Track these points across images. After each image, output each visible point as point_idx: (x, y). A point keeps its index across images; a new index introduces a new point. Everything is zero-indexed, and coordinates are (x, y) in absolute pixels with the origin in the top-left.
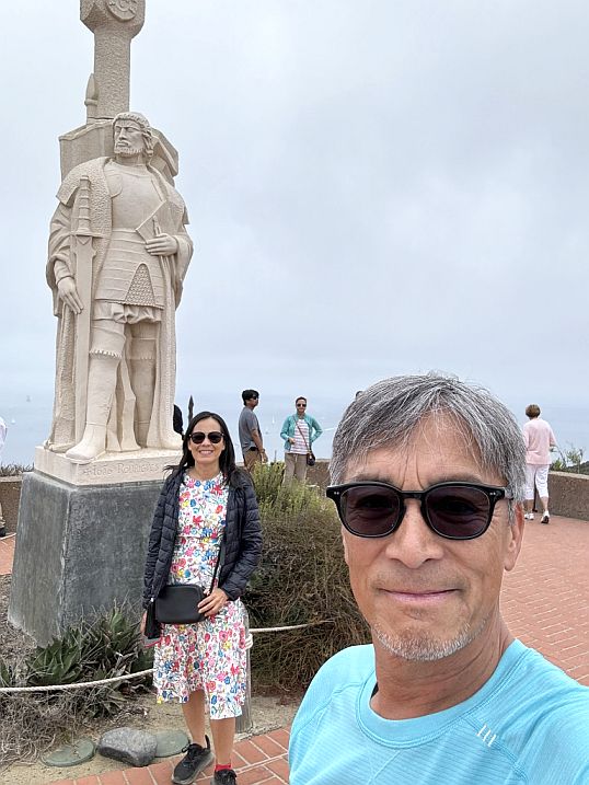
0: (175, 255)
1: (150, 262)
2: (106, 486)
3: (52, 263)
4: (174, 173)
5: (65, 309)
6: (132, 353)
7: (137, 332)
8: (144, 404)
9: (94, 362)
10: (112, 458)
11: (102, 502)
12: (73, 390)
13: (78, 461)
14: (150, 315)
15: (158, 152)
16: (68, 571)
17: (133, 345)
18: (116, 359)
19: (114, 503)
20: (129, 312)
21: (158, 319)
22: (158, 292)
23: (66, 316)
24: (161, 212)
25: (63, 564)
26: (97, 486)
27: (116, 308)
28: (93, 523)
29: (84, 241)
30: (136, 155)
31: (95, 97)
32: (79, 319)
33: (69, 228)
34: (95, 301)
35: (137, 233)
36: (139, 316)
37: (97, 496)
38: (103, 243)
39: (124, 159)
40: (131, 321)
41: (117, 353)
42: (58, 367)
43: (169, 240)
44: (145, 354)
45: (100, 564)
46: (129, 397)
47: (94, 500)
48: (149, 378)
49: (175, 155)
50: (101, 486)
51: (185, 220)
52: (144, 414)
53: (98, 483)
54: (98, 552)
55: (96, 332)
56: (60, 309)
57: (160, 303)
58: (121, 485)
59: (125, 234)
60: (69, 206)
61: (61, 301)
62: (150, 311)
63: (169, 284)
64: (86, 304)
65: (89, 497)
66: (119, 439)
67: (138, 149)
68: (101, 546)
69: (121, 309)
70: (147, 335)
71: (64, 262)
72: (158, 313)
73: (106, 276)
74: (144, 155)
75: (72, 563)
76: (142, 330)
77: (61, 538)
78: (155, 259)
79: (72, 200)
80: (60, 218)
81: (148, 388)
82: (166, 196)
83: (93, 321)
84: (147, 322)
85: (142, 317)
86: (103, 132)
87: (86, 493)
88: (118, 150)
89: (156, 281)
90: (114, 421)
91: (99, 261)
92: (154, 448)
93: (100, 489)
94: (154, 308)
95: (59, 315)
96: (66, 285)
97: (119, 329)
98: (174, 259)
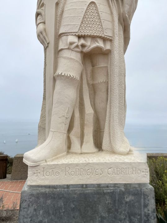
2: (54, 187)
11: (49, 202)
17: (93, 72)
21: (108, 48)
22: (107, 25)
26: (46, 187)
27: (72, 39)
32: (47, 51)
34: (59, 37)
36: (91, 45)
37: (46, 196)
40: (86, 50)
44: (101, 79)
47: (42, 200)
50: (49, 187)
55: (59, 60)
58: (68, 186)
62: (100, 41)
63: (116, 19)
64: (51, 40)
69: (75, 39)
70: (101, 63)
72: (108, 43)
76: (98, 59)
83: (58, 52)
84: (99, 51)
85: (94, 46)
87: (35, 192)
89: (105, 16)
90: (77, 129)
93: (48, 190)
94: (103, 38)
97: (76, 56)
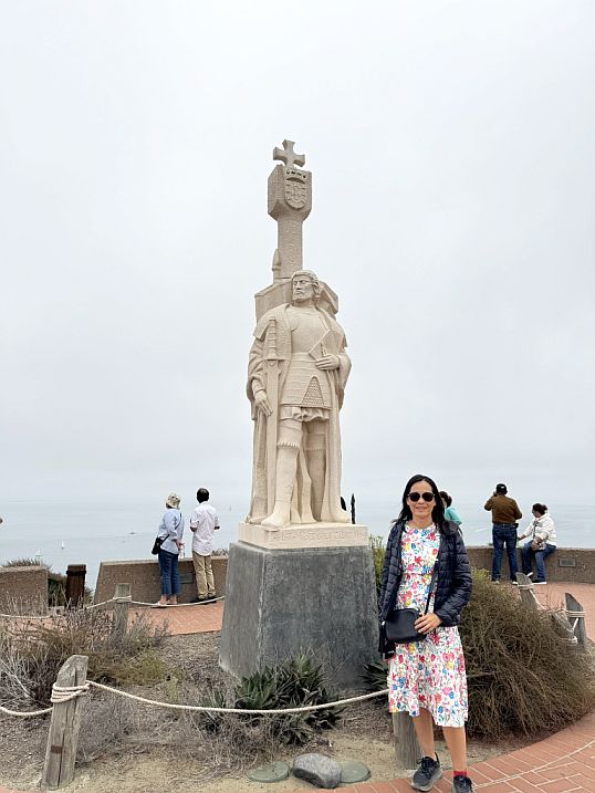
0: (338, 369)
1: (320, 375)
2: (291, 550)
3: (251, 382)
4: (336, 312)
5: (260, 413)
6: (308, 445)
7: (311, 427)
8: (318, 486)
9: (281, 452)
10: (295, 527)
12: (265, 475)
13: (271, 529)
14: (320, 414)
15: (324, 297)
16: (264, 620)
17: (308, 439)
18: (297, 449)
19: (298, 564)
20: (305, 412)
21: (327, 417)
22: (326, 397)
23: (261, 418)
24: (328, 338)
25: (260, 613)
26: (285, 550)
27: (296, 410)
28: (283, 581)
29: (272, 363)
30: (308, 300)
31: (279, 264)
32: (269, 420)
33: (262, 356)
34: (281, 406)
35: (310, 355)
36: (312, 416)
37: (285, 557)
38: (286, 364)
39: (300, 303)
40: (307, 420)
41: (297, 444)
42: (254, 458)
43: (333, 358)
44: (317, 446)
45: (288, 615)
46: (307, 479)
48: (321, 464)
49: (336, 299)
50: (288, 550)
51: (344, 344)
52: (318, 493)
53: (286, 548)
54: (287, 605)
55: (282, 429)
56: (256, 414)
57: (327, 405)
59: (301, 356)
60: (262, 340)
61: (257, 408)
62: (320, 412)
63: (334, 390)
64: (274, 409)
65: (279, 558)
66: (300, 514)
67: (309, 294)
68: (289, 599)
69: (299, 411)
70: (319, 431)
71: (259, 380)
72: (327, 413)
73: (288, 387)
74: (313, 299)
75: (267, 613)
76: (315, 426)
77: (259, 592)
78: (323, 373)
79: (264, 335)
80: (256, 349)
81: (320, 472)
82: (330, 326)
83: (279, 421)
84: (318, 420)
85: (315, 416)
86: (284, 287)
87: (276, 555)
88: (295, 298)
89: (325, 389)
90: (295, 499)
91: (283, 376)
93: (287, 553)
94: (322, 409)
95: (255, 419)
96: (260, 396)
97: (298, 426)
98: (337, 372)
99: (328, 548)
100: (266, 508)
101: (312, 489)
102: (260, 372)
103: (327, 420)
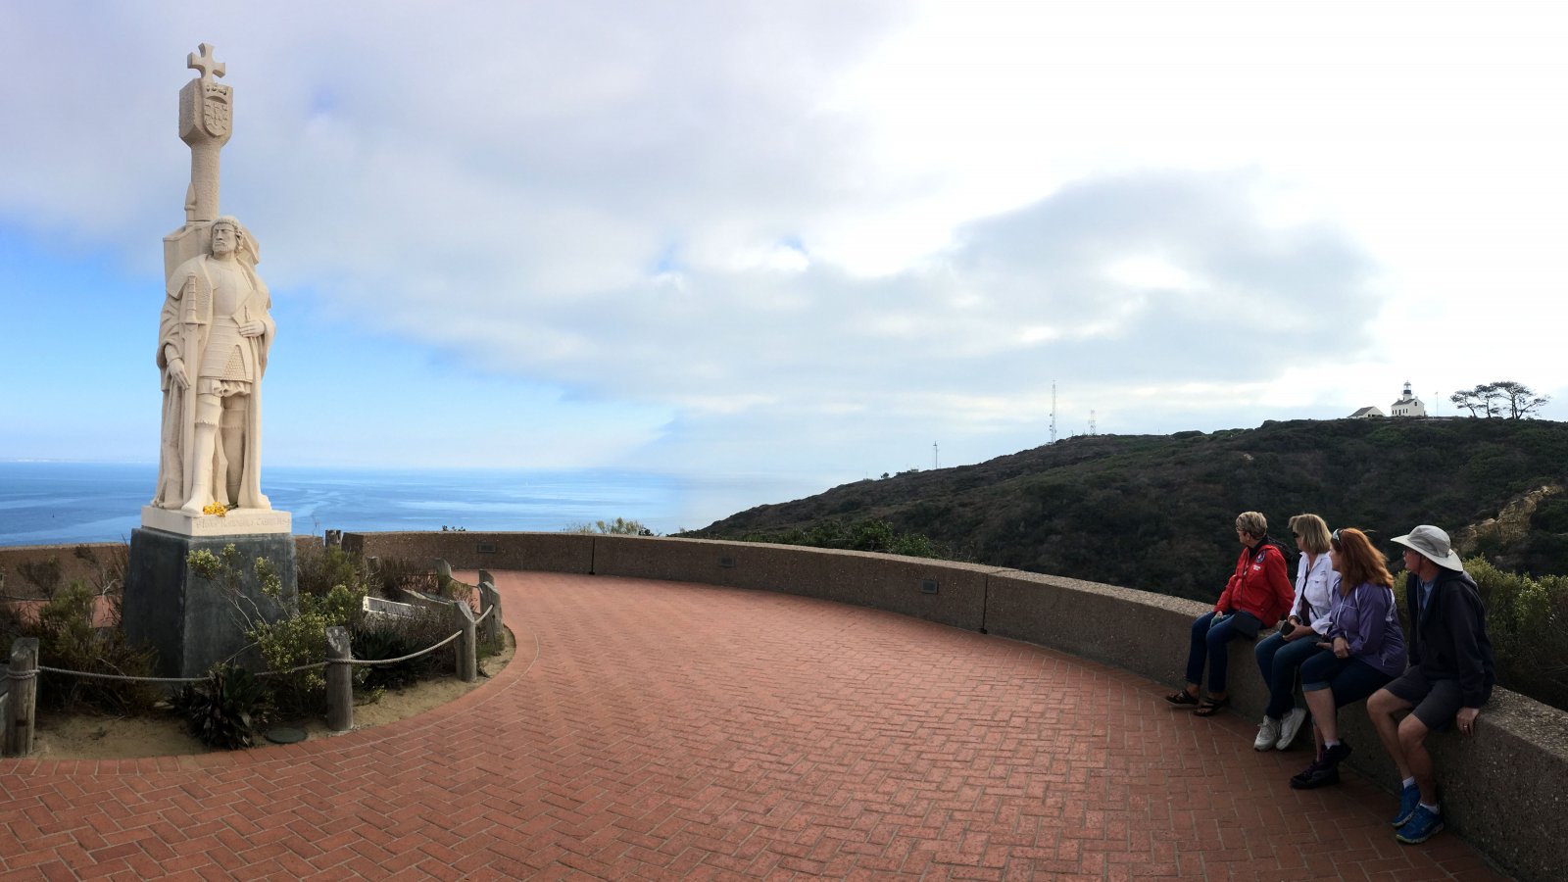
0: (263, 336)
1: (244, 343)
2: (213, 538)
3: (163, 346)
5: (174, 388)
6: (226, 422)
7: (231, 404)
8: (234, 468)
9: (199, 430)
13: (191, 515)
14: (242, 389)
17: (227, 415)
18: (215, 427)
20: (226, 386)
21: (249, 392)
22: (249, 368)
24: (251, 300)
25: (182, 602)
27: (217, 383)
29: (191, 328)
30: (230, 253)
31: (193, 203)
32: (186, 393)
33: (178, 317)
34: (200, 378)
35: (232, 319)
36: (233, 389)
38: (208, 329)
39: (221, 256)
40: (227, 395)
41: (216, 422)
43: (258, 324)
44: (235, 423)
46: (223, 463)
48: (240, 445)
50: (209, 537)
52: (233, 476)
53: (207, 534)
55: (201, 405)
56: (167, 386)
57: (249, 378)
58: (224, 537)
59: (223, 320)
60: (178, 299)
61: (170, 377)
62: (242, 385)
63: (257, 360)
64: (193, 380)
66: (217, 498)
67: (231, 246)
69: (220, 384)
70: (238, 406)
71: (174, 345)
72: (249, 387)
73: (208, 357)
74: (236, 250)
75: (190, 601)
76: (236, 401)
78: (247, 341)
79: (181, 293)
80: (170, 309)
81: (239, 454)
82: (254, 285)
83: (199, 395)
84: (239, 395)
85: (236, 391)
88: (215, 249)
89: (248, 359)
90: (210, 482)
91: (205, 344)
92: (246, 507)
94: (244, 382)
95: (166, 392)
96: (174, 365)
97: (218, 402)
98: (261, 339)
99: (250, 536)
100: (182, 492)
101: (228, 472)
102: (176, 337)
103: (249, 395)
